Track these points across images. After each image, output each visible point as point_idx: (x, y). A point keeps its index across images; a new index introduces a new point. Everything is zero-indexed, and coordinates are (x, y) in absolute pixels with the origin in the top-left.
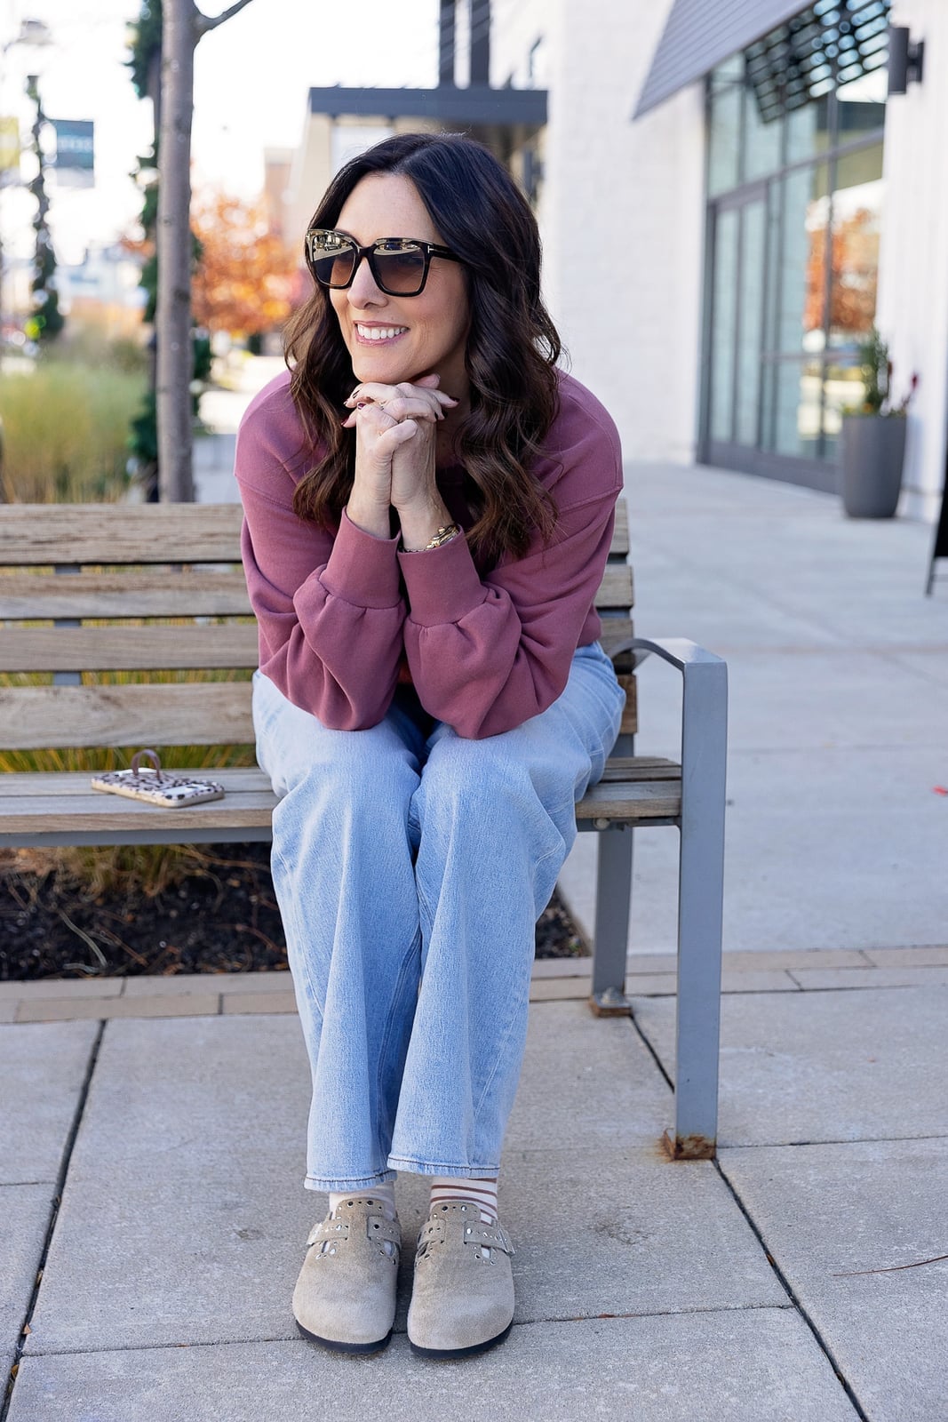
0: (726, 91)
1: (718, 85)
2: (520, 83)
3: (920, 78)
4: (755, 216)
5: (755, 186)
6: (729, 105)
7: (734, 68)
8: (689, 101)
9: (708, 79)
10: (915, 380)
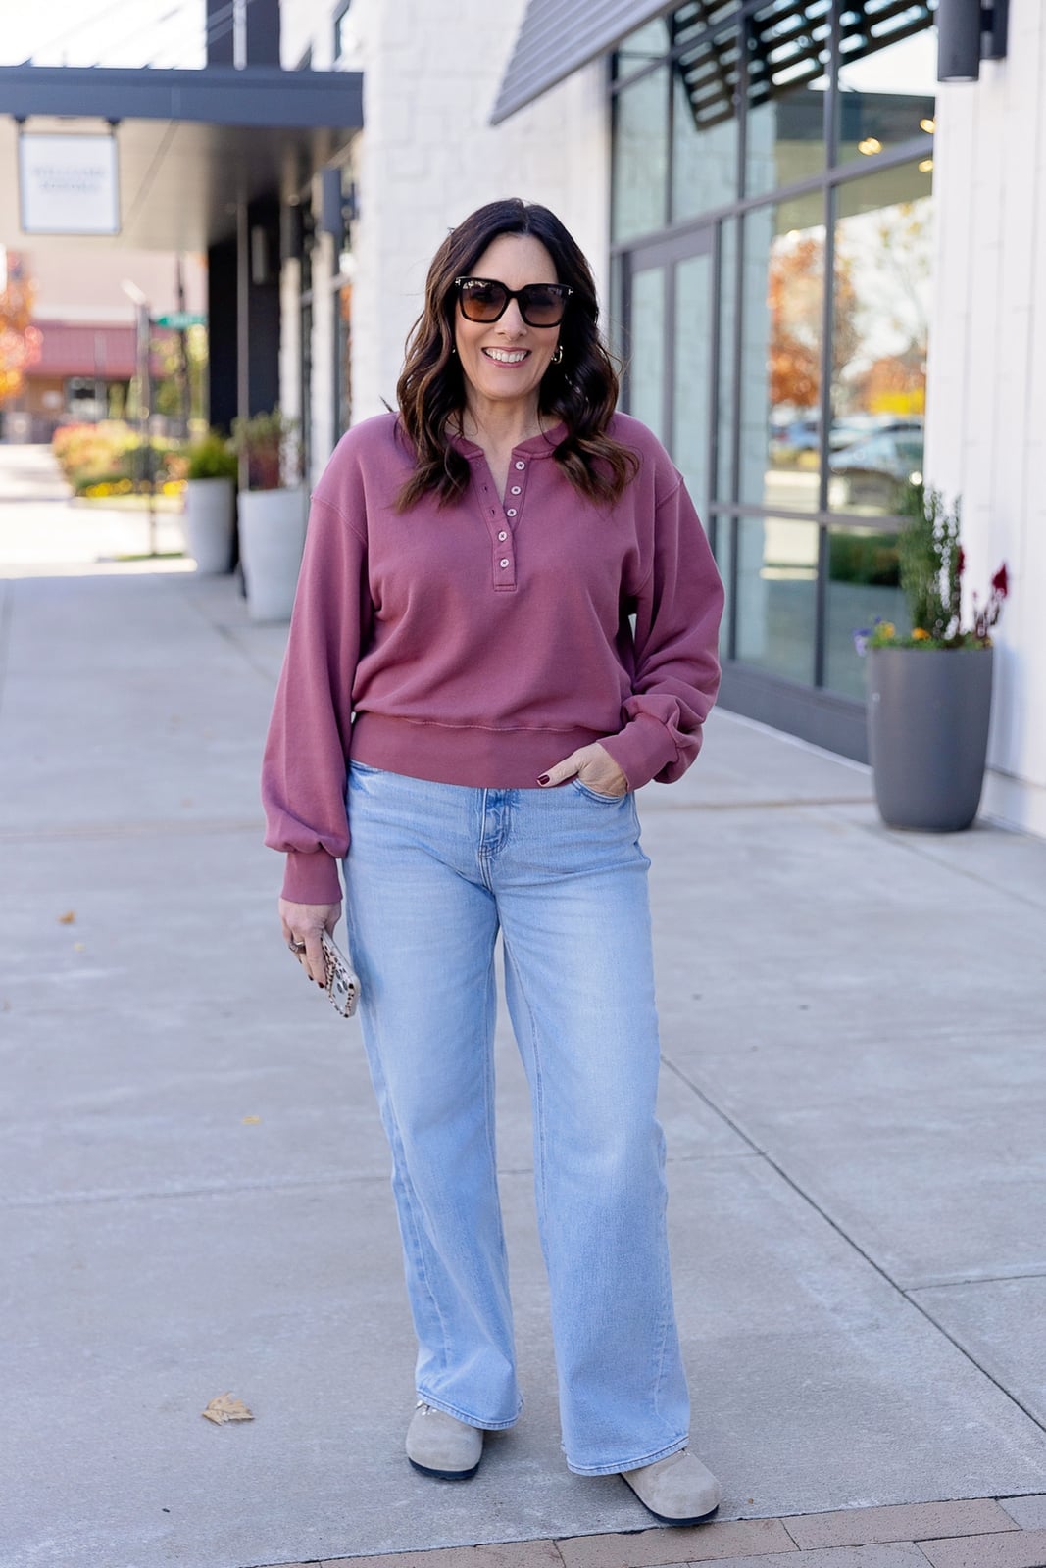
0: (640, 76)
1: (627, 67)
2: (322, 62)
3: (1000, 51)
4: (695, 276)
5: (694, 227)
6: (648, 99)
7: (654, 40)
8: (583, 91)
9: (613, 59)
10: (1001, 581)
